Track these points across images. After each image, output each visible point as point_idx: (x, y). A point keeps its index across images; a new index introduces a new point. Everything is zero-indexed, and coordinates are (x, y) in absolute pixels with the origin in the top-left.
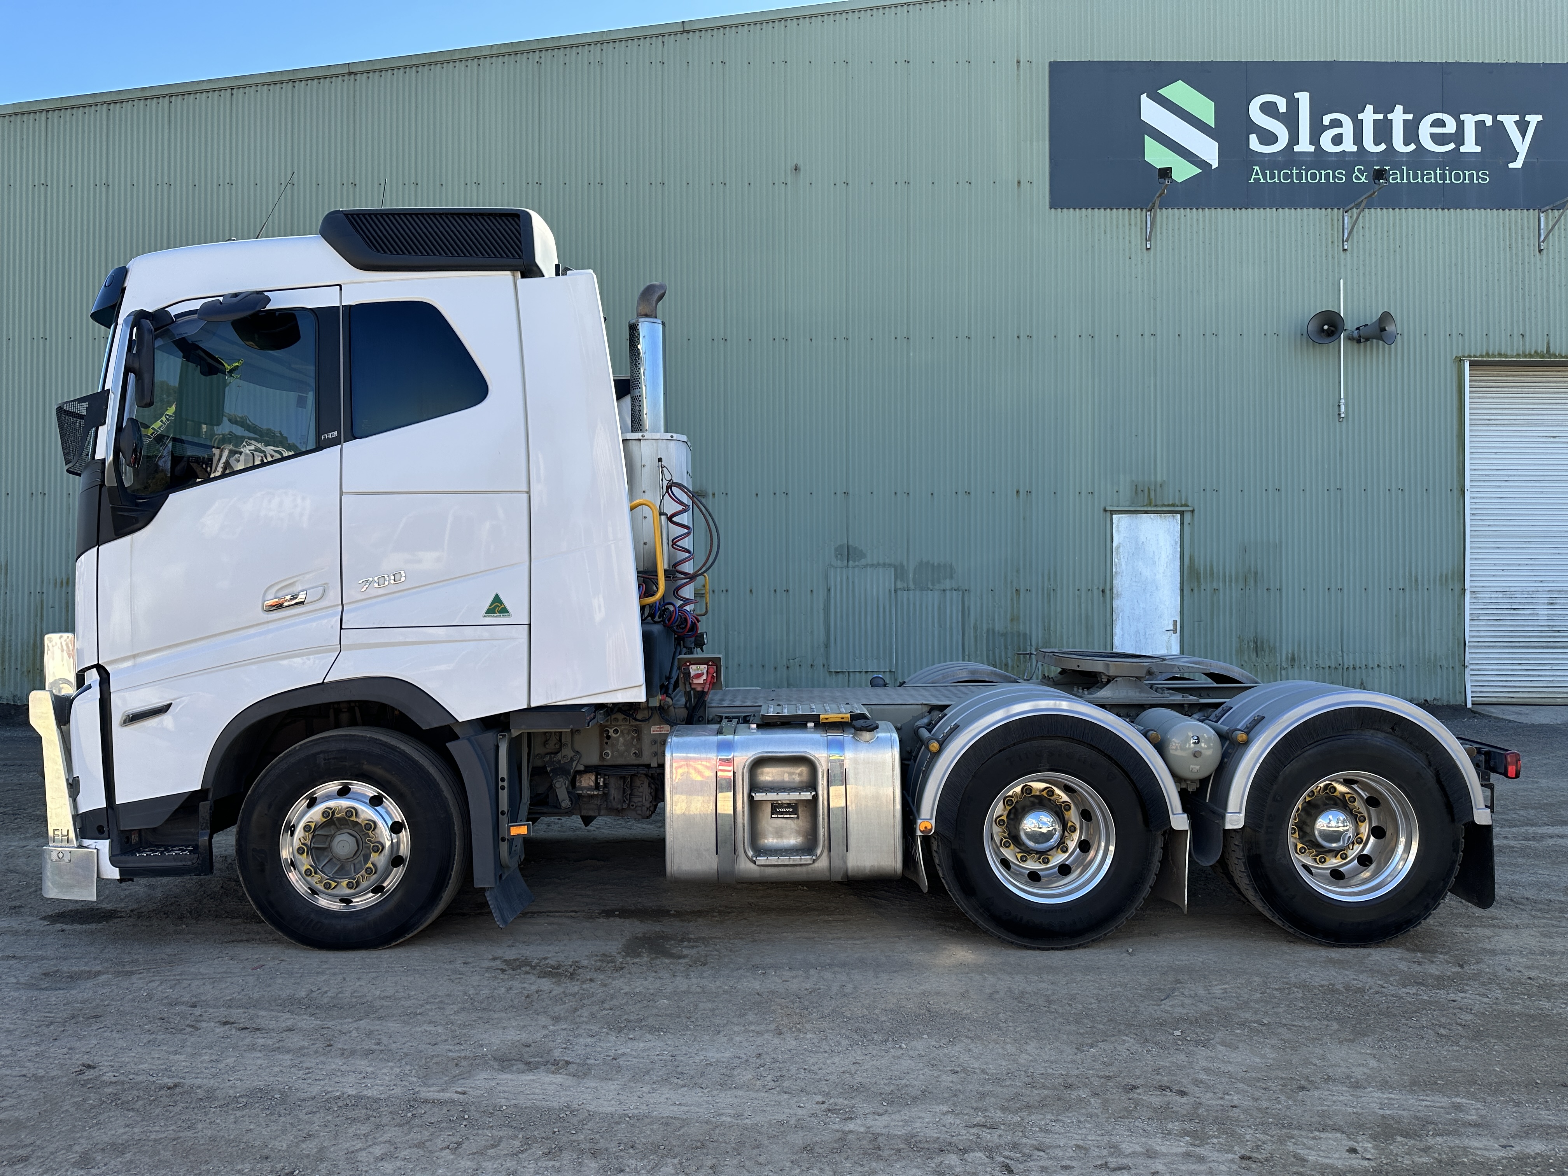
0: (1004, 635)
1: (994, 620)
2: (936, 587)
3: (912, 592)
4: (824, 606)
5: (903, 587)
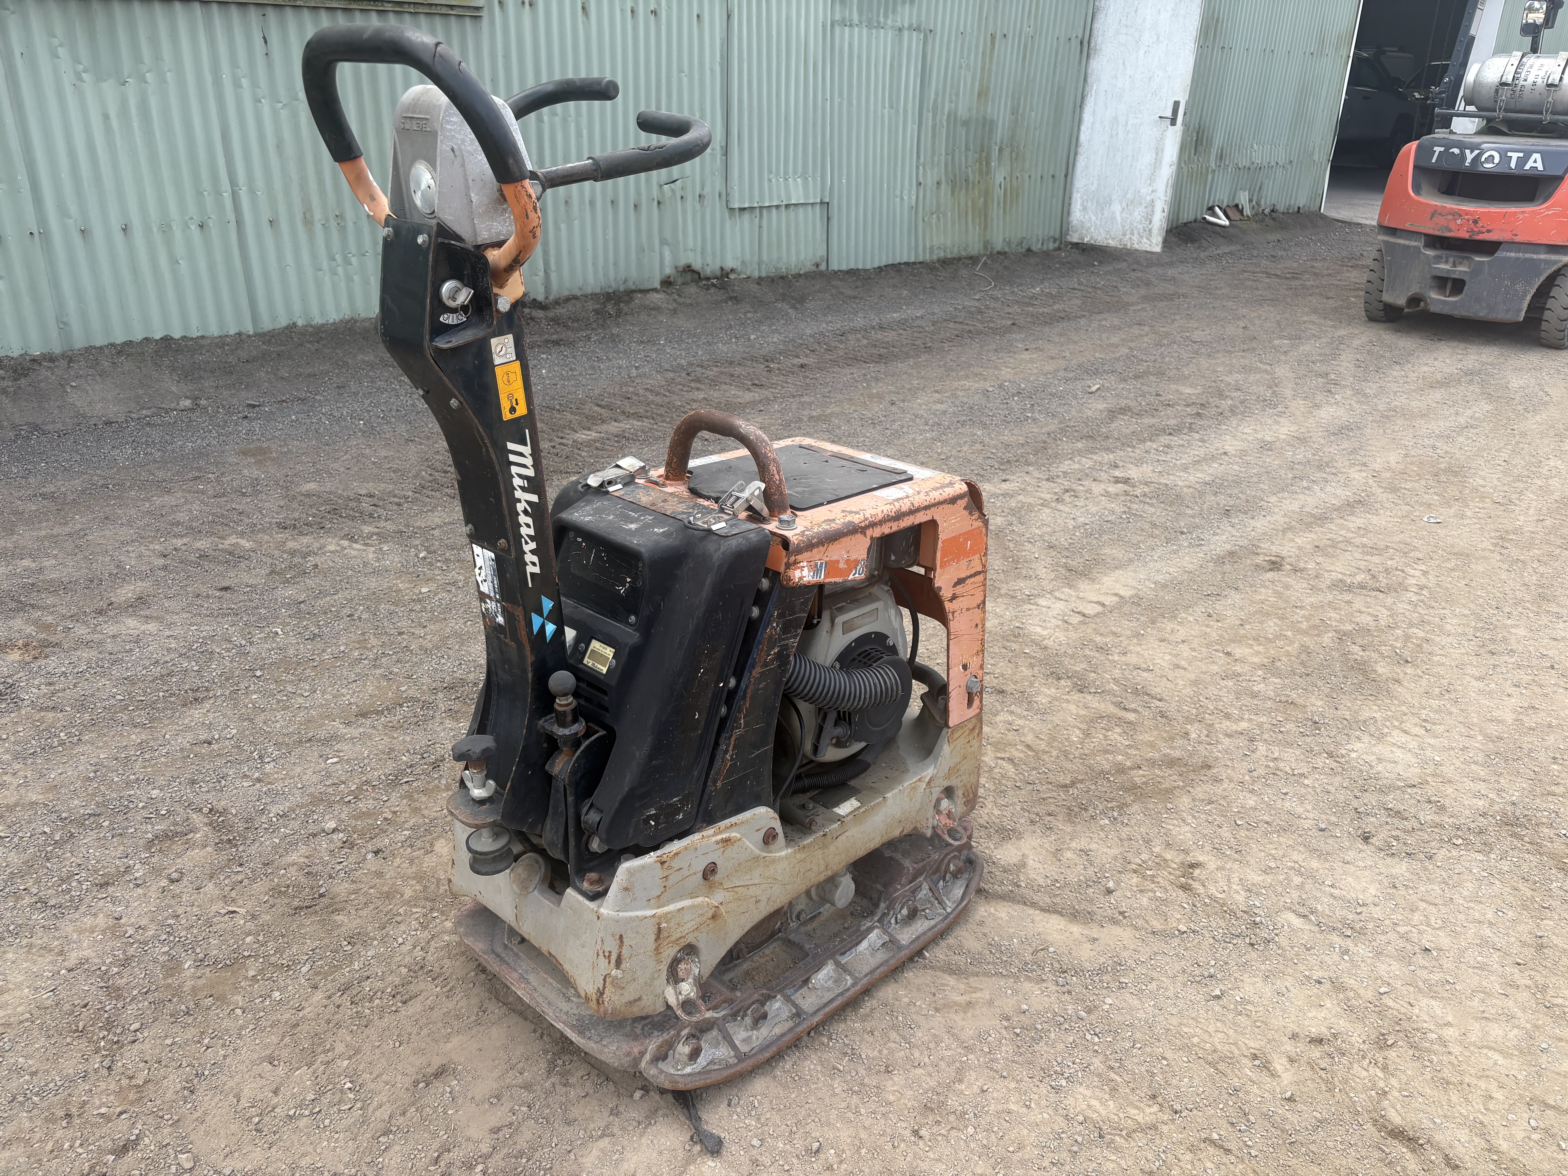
0: (966, 123)
1: (957, 95)
2: (889, 22)
3: (856, 29)
4: (722, 57)
5: (844, 19)
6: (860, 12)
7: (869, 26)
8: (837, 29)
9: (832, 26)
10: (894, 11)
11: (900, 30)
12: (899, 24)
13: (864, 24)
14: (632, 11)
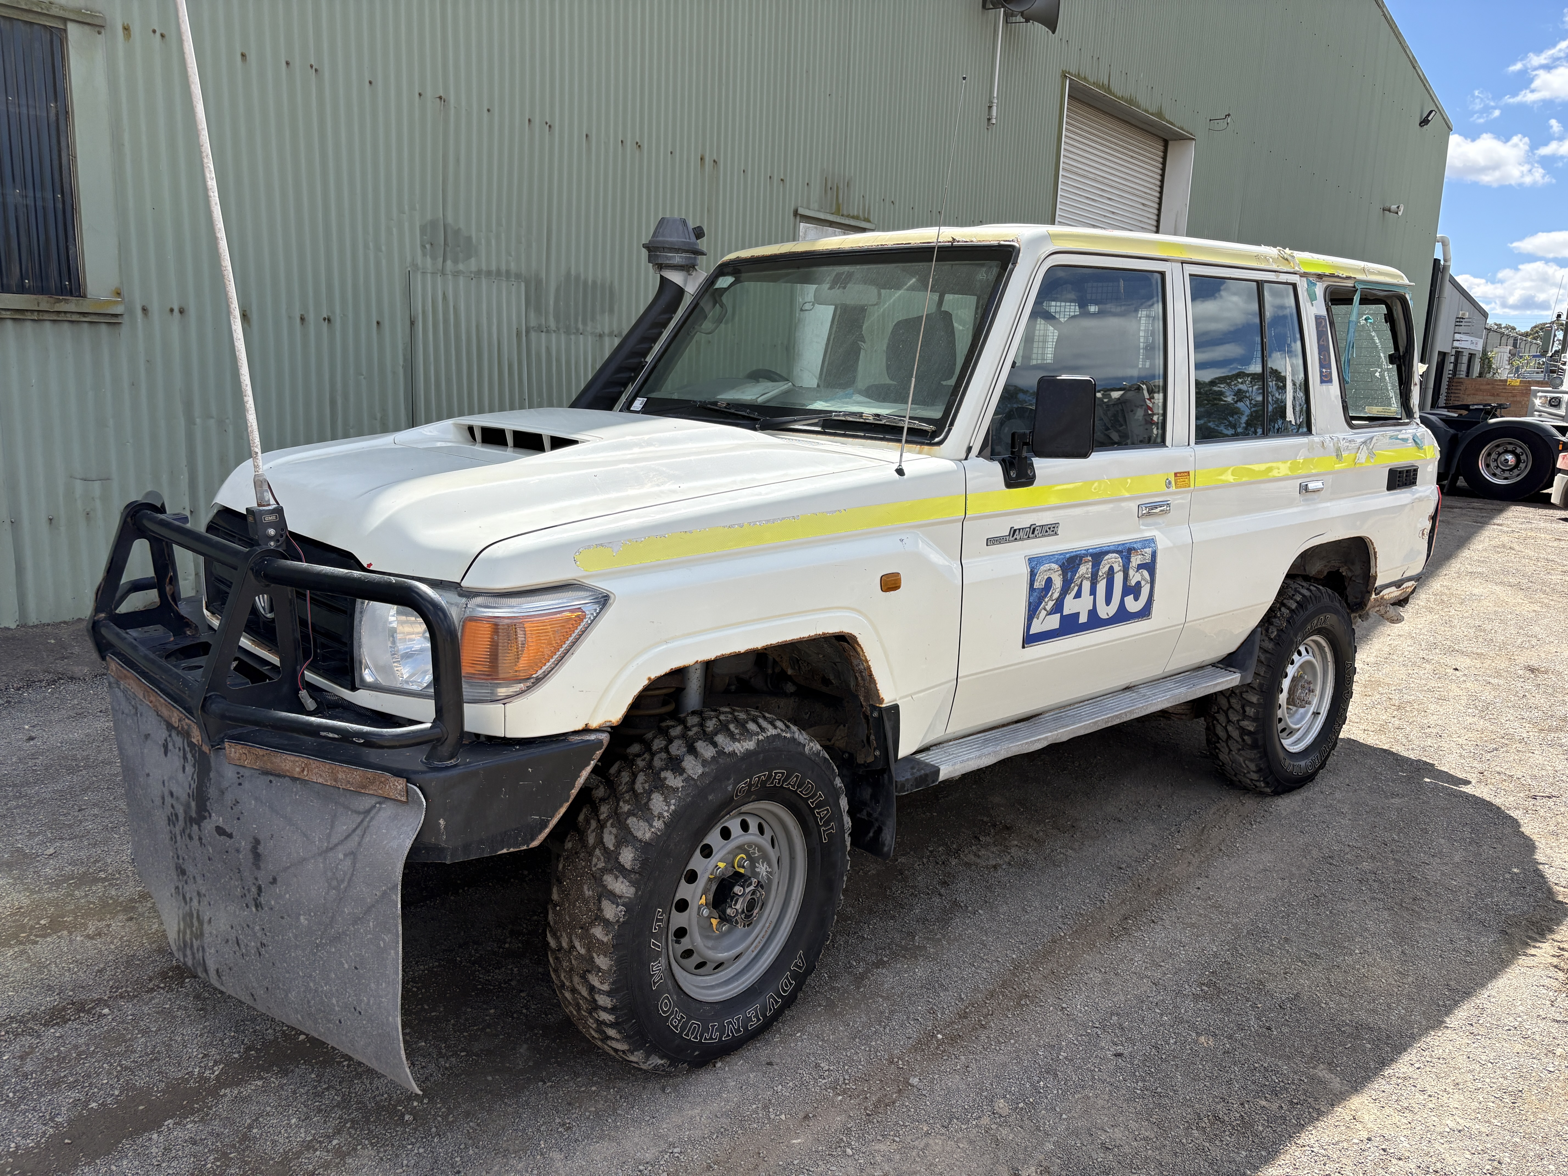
2: (589, 328)
3: (554, 335)
4: (405, 360)
5: (540, 326)
6: (557, 320)
7: (568, 332)
8: (533, 335)
9: (527, 332)
10: (593, 319)
11: (600, 336)
12: (599, 330)
13: (562, 331)
14: (302, 319)
